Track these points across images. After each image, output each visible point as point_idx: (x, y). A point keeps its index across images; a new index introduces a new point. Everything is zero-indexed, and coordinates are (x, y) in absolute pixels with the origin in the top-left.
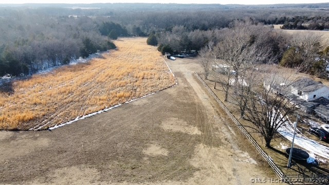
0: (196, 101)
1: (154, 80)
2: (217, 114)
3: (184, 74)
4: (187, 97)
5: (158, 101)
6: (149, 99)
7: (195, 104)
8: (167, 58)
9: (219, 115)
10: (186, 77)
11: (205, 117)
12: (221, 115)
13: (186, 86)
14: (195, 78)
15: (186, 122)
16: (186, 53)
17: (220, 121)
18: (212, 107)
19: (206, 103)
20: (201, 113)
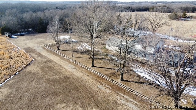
0: (67, 74)
1: (6, 61)
2: (99, 84)
3: (34, 48)
4: (54, 71)
5: (24, 85)
6: (11, 87)
7: (69, 78)
8: (8, 37)
9: (101, 83)
10: (38, 51)
11: (92, 91)
12: (103, 83)
13: (45, 60)
14: (47, 50)
15: (78, 106)
16: (25, 32)
17: (109, 91)
18: (87, 76)
19: (78, 73)
20: (83, 87)
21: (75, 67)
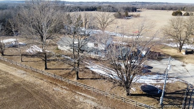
0: (16, 81)
2: (54, 86)
7: (19, 85)
9: (57, 85)
12: (59, 84)
17: (66, 92)
18: (40, 80)
19: (29, 79)
20: (37, 93)
21: (25, 72)
